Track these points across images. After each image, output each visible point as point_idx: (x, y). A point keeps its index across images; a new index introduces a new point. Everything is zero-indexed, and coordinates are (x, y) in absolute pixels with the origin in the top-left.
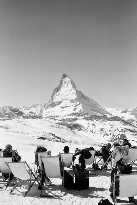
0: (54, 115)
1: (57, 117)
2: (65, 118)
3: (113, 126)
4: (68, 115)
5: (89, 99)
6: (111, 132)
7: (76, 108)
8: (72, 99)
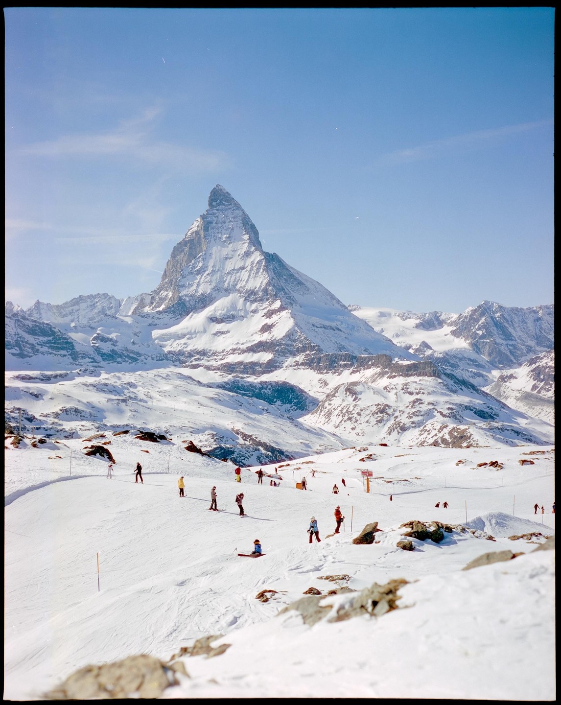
0: (189, 349)
1: (198, 356)
2: (233, 359)
3: (418, 397)
4: (244, 347)
5: (308, 284)
6: (415, 419)
7: (269, 321)
8: (250, 286)
